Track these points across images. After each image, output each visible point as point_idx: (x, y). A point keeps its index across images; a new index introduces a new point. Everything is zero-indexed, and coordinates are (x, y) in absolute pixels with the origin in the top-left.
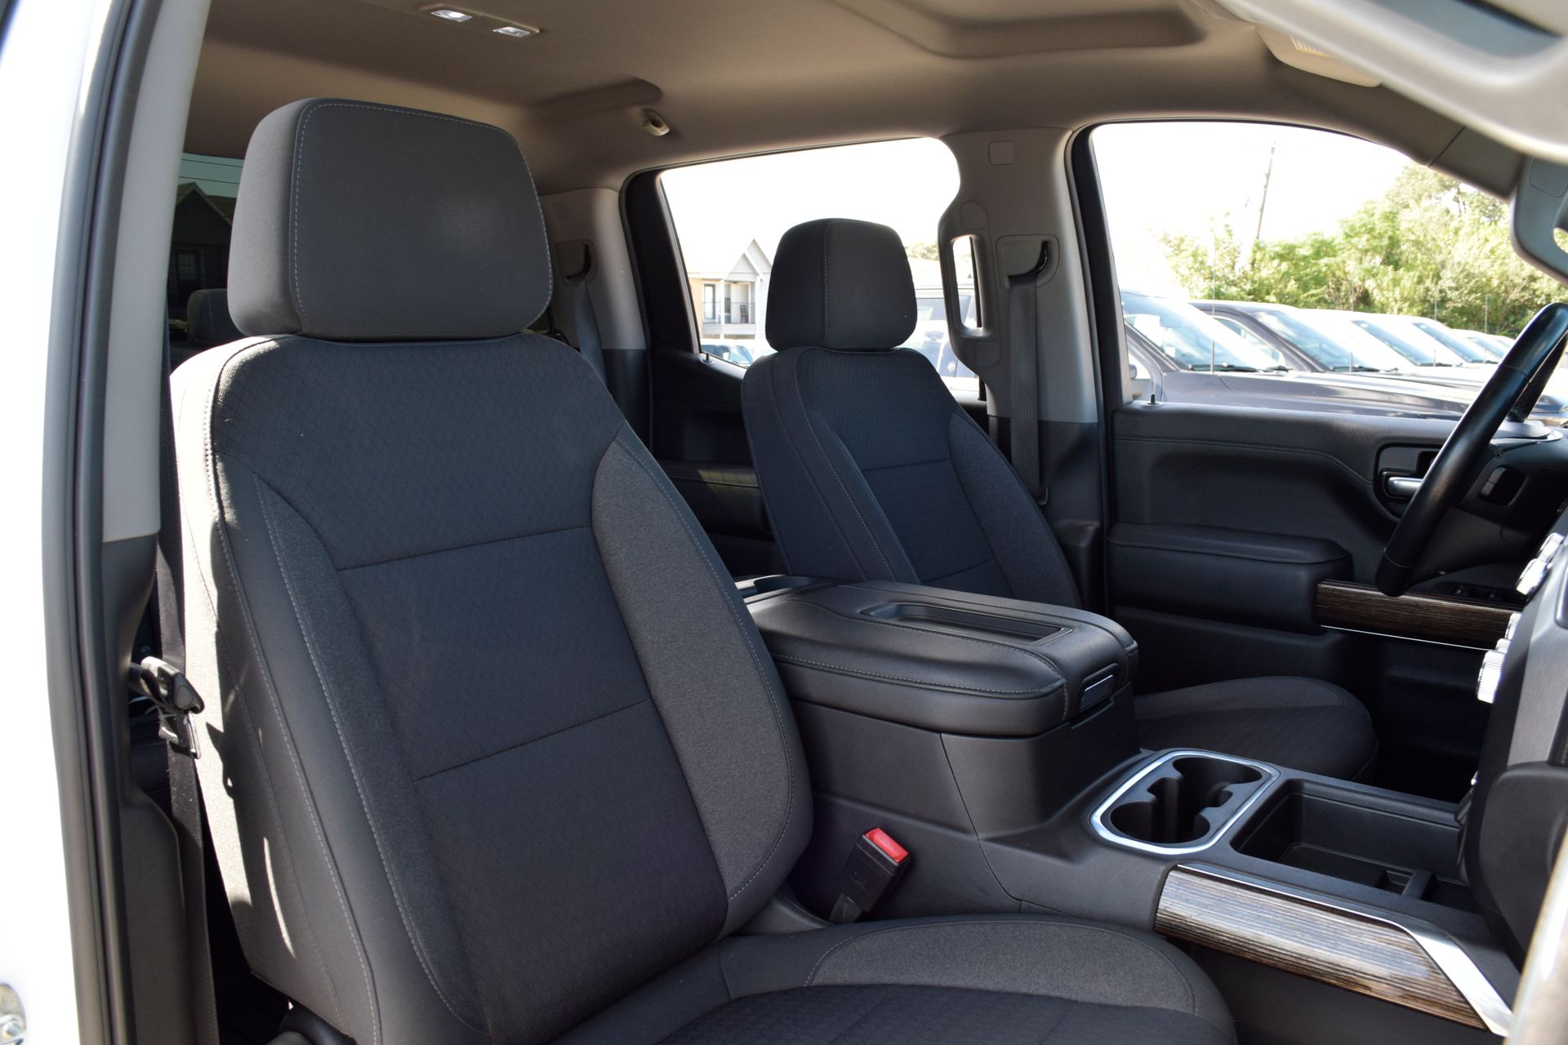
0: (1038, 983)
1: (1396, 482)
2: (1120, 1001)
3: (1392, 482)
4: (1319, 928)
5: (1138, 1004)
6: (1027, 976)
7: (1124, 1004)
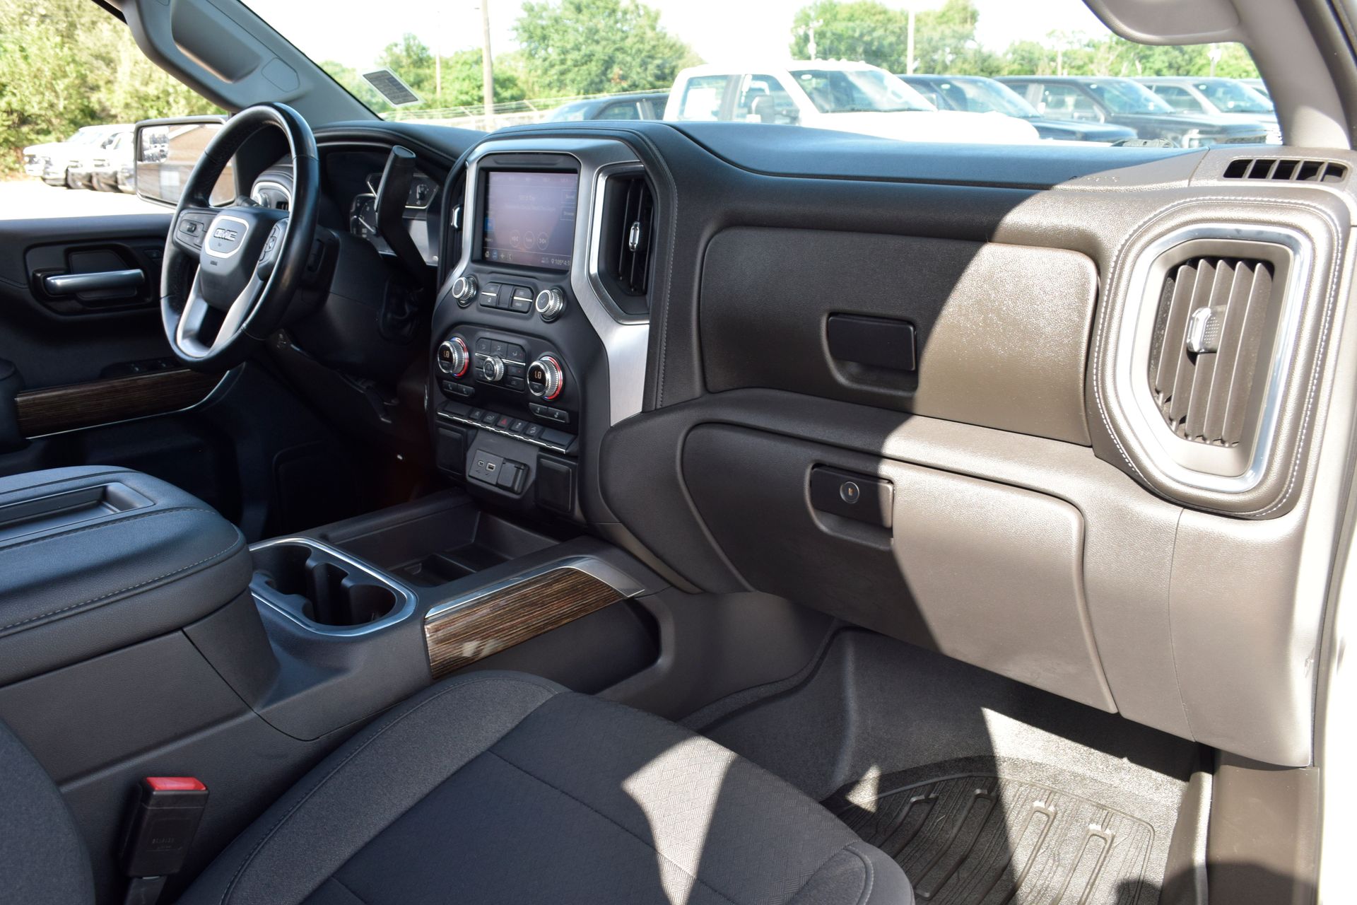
0: (445, 766)
1: (53, 281)
2: (510, 726)
3: (49, 282)
4: (530, 598)
5: (523, 717)
6: (431, 769)
7: (514, 725)
